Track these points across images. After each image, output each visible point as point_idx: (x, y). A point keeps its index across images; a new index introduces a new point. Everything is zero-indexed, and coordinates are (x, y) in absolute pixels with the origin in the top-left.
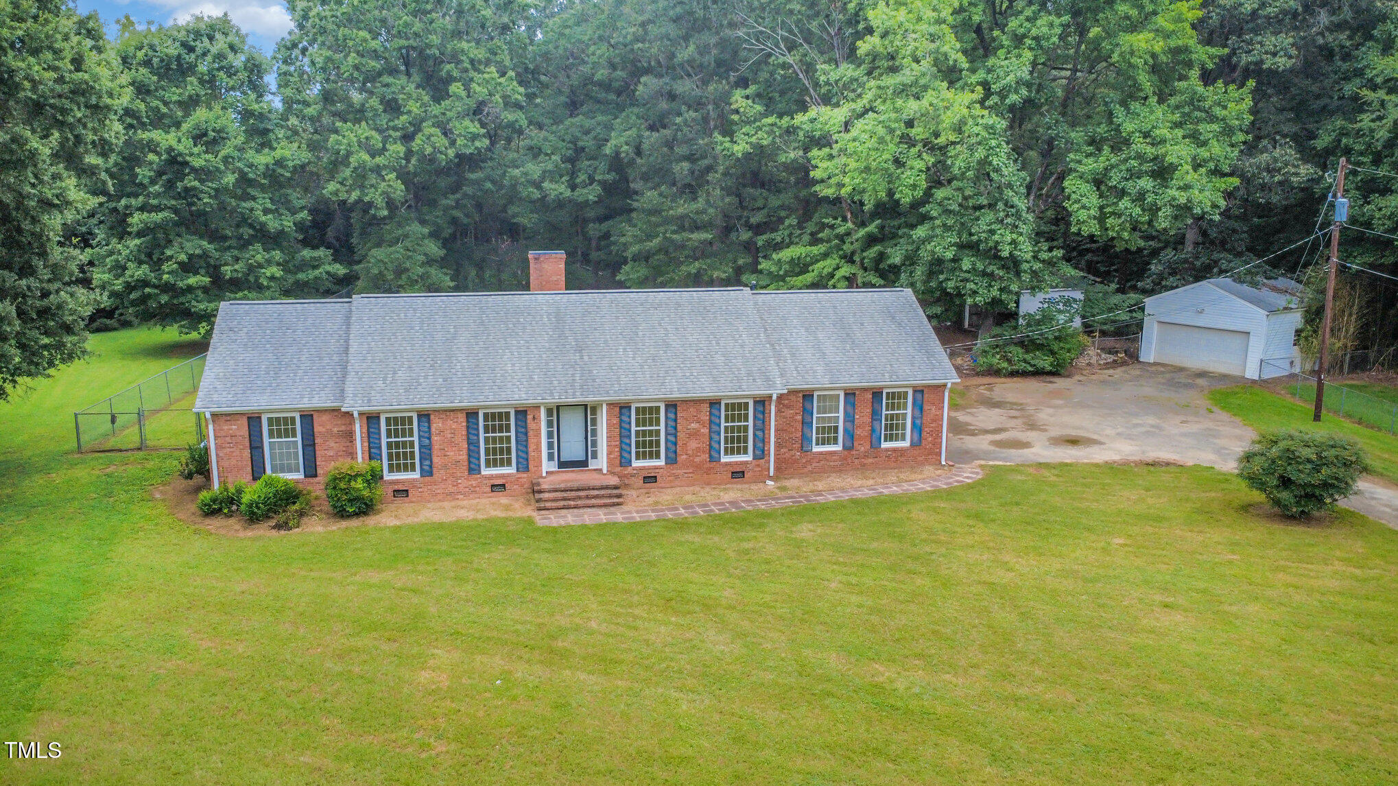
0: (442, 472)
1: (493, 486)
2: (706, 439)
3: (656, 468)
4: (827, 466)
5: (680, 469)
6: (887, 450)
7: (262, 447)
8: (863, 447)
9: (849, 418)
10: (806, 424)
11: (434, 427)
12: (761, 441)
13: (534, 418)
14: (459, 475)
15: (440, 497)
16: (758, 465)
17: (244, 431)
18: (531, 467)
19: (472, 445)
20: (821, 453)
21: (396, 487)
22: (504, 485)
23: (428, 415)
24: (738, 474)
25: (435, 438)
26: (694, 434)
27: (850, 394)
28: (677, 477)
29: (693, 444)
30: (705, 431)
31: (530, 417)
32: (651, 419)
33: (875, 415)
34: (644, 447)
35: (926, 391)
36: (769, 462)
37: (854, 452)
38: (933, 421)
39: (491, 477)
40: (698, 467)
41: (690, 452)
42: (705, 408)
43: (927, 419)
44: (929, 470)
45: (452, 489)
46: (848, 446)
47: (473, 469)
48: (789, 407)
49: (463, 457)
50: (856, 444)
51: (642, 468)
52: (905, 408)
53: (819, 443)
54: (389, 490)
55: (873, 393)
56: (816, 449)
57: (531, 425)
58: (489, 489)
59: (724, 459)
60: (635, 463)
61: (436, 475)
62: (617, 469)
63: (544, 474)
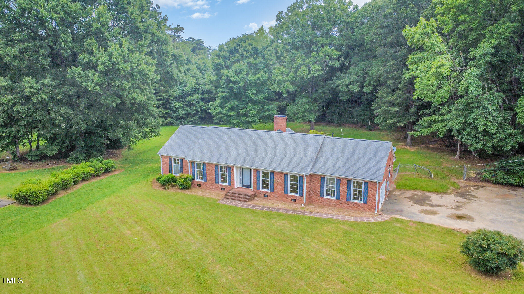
0: (209, 181)
2: (283, 186)
3: (267, 192)
4: (328, 204)
5: (275, 194)
6: (353, 203)
7: (172, 166)
8: (343, 200)
9: (338, 189)
10: (322, 187)
11: (207, 168)
12: (302, 190)
13: (233, 170)
14: (213, 183)
15: (208, 189)
16: (301, 198)
17: (168, 161)
18: (232, 184)
19: (217, 174)
20: (327, 199)
21: (198, 183)
22: (224, 189)
23: (206, 164)
24: (294, 200)
25: (207, 171)
26: (279, 184)
27: (339, 180)
28: (274, 197)
29: (279, 187)
30: (283, 183)
31: (231, 169)
32: (267, 176)
33: (349, 188)
34: (265, 185)
35: (369, 183)
36: (304, 198)
37: (340, 201)
38: (372, 195)
39: (221, 185)
40: (281, 195)
41: (278, 189)
42: (283, 175)
43: (369, 194)
44: (367, 214)
45: (211, 187)
46: (338, 198)
47: (217, 182)
48: (315, 180)
49: (214, 178)
50: (340, 198)
51: (263, 192)
52: (361, 188)
53: (327, 195)
54: (196, 184)
55: (348, 180)
56: (326, 197)
57: (232, 172)
58: (221, 189)
59: (289, 194)
60: (262, 190)
61: (207, 182)
62: (256, 190)
63: (235, 188)
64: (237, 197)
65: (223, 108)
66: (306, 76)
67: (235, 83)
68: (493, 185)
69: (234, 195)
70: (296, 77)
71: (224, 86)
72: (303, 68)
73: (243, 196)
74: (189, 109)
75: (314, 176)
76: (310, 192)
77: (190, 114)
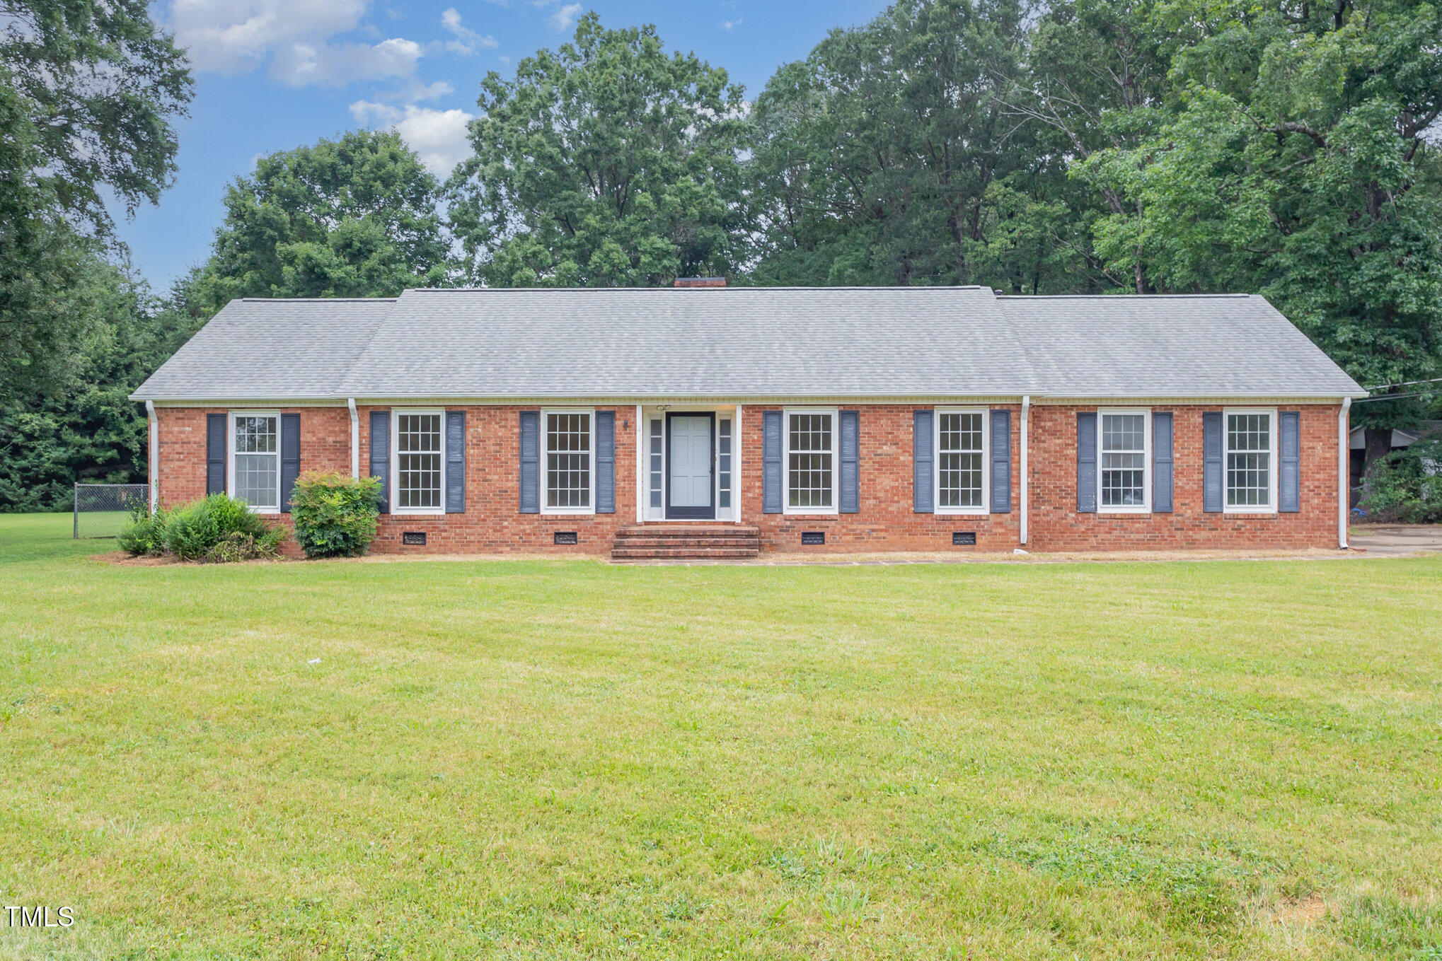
0: (479, 506)
1: (557, 534)
2: (907, 473)
3: (823, 518)
5: (864, 522)
6: (1235, 518)
7: (224, 463)
9: (1163, 463)
10: (1085, 462)
11: (470, 433)
12: (1006, 482)
13: (626, 426)
14: (505, 512)
15: (473, 548)
16: (1000, 524)
17: (201, 436)
18: (619, 506)
19: (528, 465)
20: (1113, 517)
21: (408, 528)
22: (574, 534)
23: (462, 414)
24: (964, 537)
25: (471, 451)
26: (884, 465)
27: (1163, 414)
28: (859, 537)
29: (886, 481)
30: (906, 458)
31: (619, 423)
32: (816, 437)
33: (1210, 453)
34: (805, 484)
35: (1303, 413)
36: (1018, 518)
37: (1173, 518)
38: (1320, 469)
39: (555, 520)
40: (895, 521)
41: (881, 495)
42: (907, 418)
43: (1308, 464)
45: (492, 536)
46: (1162, 507)
47: (527, 505)
48: (1053, 434)
49: (513, 484)
50: (1176, 503)
51: (799, 519)
52: (1265, 445)
53: (1107, 499)
54: (398, 531)
55: (1205, 415)
56: (1103, 509)
57: (623, 437)
58: (550, 540)
59: (939, 510)
60: (789, 510)
61: (470, 512)
62: (759, 518)
63: (639, 520)
64: (684, 545)
69: (661, 541)
73: (717, 540)
75: (1046, 415)
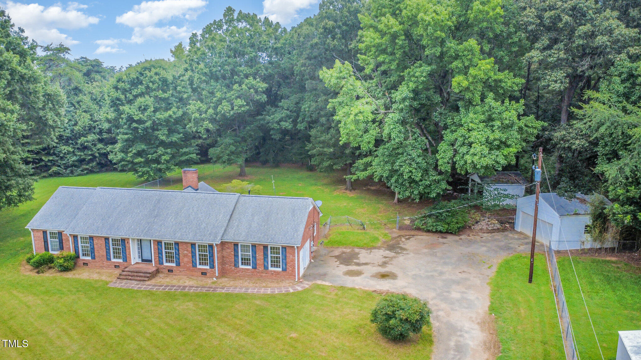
0: (98, 258)
2: (191, 258)
3: (172, 267)
4: (245, 275)
5: (182, 268)
6: (271, 271)
7: (47, 242)
8: (261, 268)
9: (254, 257)
10: (236, 255)
11: (95, 242)
12: (213, 261)
13: (128, 242)
14: (104, 260)
15: (98, 267)
16: (212, 271)
17: (43, 236)
18: (128, 260)
19: (108, 250)
20: (243, 269)
21: (84, 262)
22: (119, 266)
23: (93, 238)
24: (204, 274)
25: (95, 246)
26: (185, 256)
27: (254, 246)
28: (181, 271)
29: (186, 260)
30: (190, 255)
31: (126, 242)
32: (170, 247)
33: (265, 255)
35: (287, 248)
36: (215, 270)
37: (257, 270)
38: (292, 261)
39: (114, 262)
40: (188, 269)
41: (185, 262)
42: (190, 246)
43: (288, 260)
44: (286, 283)
45: (101, 265)
46: (254, 268)
47: (109, 259)
48: (228, 248)
49: (105, 254)
50: (257, 267)
51: (167, 266)
52: (279, 254)
53: (242, 264)
54: (81, 263)
55: (264, 247)
56: (241, 267)
57: (127, 245)
58: (114, 267)
59: (199, 267)
60: (166, 264)
61: (96, 259)
62: (158, 265)
63: (132, 264)
64: (134, 276)
65: (126, 153)
66: (227, 113)
67: (140, 122)
68: (425, 233)
69: (130, 273)
70: (216, 114)
71: (125, 126)
72: (224, 103)
73: (142, 274)
74: (82, 154)
75: (226, 244)
76: (223, 263)
77: (84, 160)
